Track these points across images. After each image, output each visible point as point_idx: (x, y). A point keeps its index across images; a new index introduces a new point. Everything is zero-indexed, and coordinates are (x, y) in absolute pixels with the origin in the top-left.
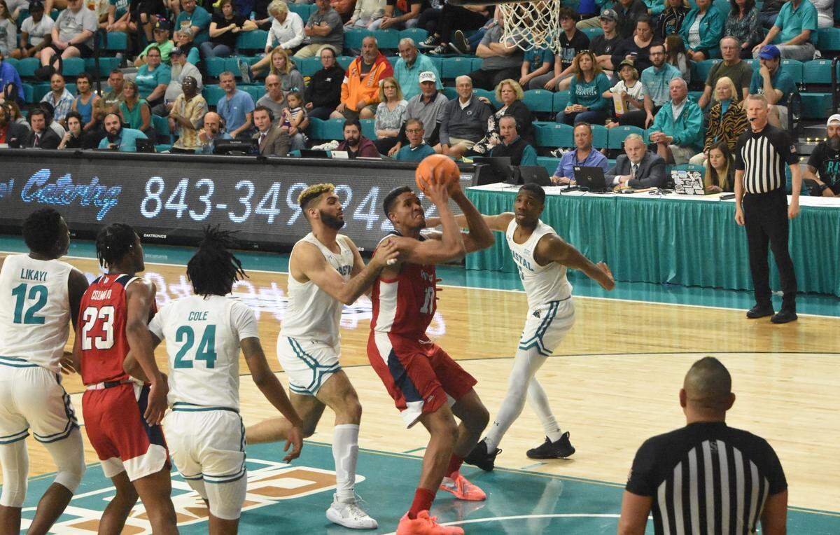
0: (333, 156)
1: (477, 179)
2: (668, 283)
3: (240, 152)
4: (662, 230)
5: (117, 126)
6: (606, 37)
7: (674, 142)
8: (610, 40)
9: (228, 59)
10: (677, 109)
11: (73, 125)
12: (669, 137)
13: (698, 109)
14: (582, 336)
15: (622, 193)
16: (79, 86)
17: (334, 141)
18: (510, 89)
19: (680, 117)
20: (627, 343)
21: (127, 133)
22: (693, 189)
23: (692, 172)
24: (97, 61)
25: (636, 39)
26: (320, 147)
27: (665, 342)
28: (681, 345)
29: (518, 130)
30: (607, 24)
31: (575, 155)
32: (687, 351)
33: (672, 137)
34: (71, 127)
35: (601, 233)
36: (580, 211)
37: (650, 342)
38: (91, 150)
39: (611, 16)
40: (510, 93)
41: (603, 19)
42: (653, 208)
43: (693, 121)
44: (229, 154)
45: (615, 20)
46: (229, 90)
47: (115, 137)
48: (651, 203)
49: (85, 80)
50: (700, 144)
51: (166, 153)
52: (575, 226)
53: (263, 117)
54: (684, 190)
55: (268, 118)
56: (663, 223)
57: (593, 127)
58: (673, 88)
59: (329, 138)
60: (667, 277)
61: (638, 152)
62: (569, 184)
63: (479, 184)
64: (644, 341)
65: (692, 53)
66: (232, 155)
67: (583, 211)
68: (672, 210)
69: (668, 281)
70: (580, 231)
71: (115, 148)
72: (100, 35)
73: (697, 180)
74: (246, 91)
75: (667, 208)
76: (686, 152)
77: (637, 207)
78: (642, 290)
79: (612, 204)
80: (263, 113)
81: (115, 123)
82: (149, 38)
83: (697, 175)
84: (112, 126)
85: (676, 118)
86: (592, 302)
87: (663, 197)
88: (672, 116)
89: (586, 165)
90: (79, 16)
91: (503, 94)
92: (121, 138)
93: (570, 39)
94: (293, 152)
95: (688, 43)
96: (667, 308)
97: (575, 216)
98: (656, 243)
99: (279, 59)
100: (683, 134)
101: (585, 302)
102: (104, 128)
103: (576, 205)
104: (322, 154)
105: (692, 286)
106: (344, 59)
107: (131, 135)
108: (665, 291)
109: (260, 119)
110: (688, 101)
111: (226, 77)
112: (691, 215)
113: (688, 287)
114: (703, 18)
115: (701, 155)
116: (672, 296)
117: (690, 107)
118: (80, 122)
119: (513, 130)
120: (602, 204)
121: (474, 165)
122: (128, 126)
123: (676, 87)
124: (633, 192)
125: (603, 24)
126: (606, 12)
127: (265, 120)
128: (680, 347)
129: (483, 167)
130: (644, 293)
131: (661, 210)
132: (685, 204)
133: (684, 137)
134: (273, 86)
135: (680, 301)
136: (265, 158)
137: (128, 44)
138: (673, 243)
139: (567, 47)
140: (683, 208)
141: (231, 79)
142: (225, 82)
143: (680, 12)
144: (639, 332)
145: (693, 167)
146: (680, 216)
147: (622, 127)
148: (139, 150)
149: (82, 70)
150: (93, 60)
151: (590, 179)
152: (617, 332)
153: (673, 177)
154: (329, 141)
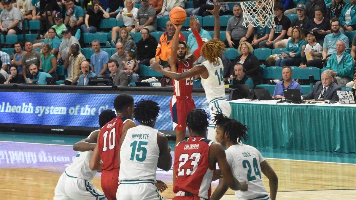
0: (153, 85)
1: (231, 97)
2: (336, 152)
3: (103, 84)
4: (332, 123)
5: (36, 71)
6: (299, 19)
7: (338, 75)
8: (302, 20)
9: (95, 34)
10: (339, 57)
11: (13, 71)
12: (335, 72)
13: (350, 57)
14: (290, 181)
15: (310, 103)
16: (16, 49)
17: (153, 78)
18: (246, 47)
19: (341, 62)
20: (314, 184)
21: (41, 74)
22: (348, 101)
23: (348, 92)
24: (24, 36)
25: (315, 20)
26: (146, 81)
27: (335, 183)
28: (343, 185)
29: (244, 71)
30: (300, 12)
31: (283, 84)
32: (347, 188)
33: (337, 72)
34: (12, 72)
35: (299, 125)
36: (287, 113)
37: (327, 184)
38: (22, 84)
39: (302, 7)
40: (246, 49)
41: (298, 10)
42: (327, 111)
43: (347, 64)
44: (97, 85)
45: (305, 10)
46: (97, 50)
47: (35, 76)
48: (326, 108)
49: (19, 45)
50: (351, 76)
51: (63, 85)
52: (285, 121)
53: (113, 66)
54: (344, 101)
55: (115, 66)
56: (333, 119)
57: (293, 68)
58: (338, 45)
59: (150, 76)
60: (335, 148)
61: (327, 81)
62: (281, 99)
63: (232, 100)
64: (324, 183)
65: (346, 27)
66: (98, 86)
67: (289, 113)
68: (338, 112)
69: (336, 150)
70: (288, 124)
71: (35, 83)
72: (26, 22)
73: (351, 96)
74: (105, 51)
75: (335, 111)
76: (344, 80)
77: (318, 111)
78: (323, 155)
79: (305, 109)
80: (113, 63)
81: (35, 69)
82: (52, 23)
83: (351, 93)
84: (33, 70)
85: (339, 62)
86: (295, 163)
87: (333, 105)
88: (337, 61)
89: (289, 88)
90: (11, 13)
91: (242, 49)
92: (38, 78)
93: (279, 20)
94: (130, 84)
95: (345, 21)
96: (336, 165)
97: (285, 115)
98: (329, 131)
99: (125, 33)
100: (342, 70)
101: (291, 162)
102: (29, 72)
103: (285, 110)
104: (148, 84)
105: (350, 153)
106: (158, 33)
107: (44, 75)
108: (334, 156)
109: (111, 67)
110: (345, 53)
111: (95, 43)
112: (348, 115)
113: (347, 153)
114: (353, 8)
115: (352, 82)
116: (338, 159)
117: (347, 56)
118: (17, 69)
119: (241, 71)
120: (299, 109)
121: (230, 89)
122: (42, 71)
123: (340, 45)
124: (316, 103)
125: (298, 12)
126: (300, 6)
127: (114, 68)
128: (343, 186)
129: (234, 90)
130: (324, 157)
131: (332, 112)
132: (345, 109)
133: (344, 72)
134: (120, 49)
135: (343, 161)
136: (117, 87)
137: (41, 27)
138: (338, 130)
139: (278, 25)
140: (344, 110)
141: (97, 44)
142: (94, 46)
143: (341, 4)
144: (320, 178)
145: (348, 89)
146: (342, 115)
147: (308, 67)
148: (48, 84)
149: (16, 40)
150: (22, 35)
151: (292, 96)
152: (309, 179)
153: (338, 94)
154: (151, 77)
